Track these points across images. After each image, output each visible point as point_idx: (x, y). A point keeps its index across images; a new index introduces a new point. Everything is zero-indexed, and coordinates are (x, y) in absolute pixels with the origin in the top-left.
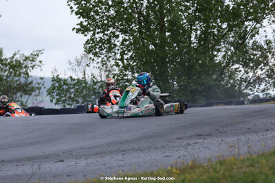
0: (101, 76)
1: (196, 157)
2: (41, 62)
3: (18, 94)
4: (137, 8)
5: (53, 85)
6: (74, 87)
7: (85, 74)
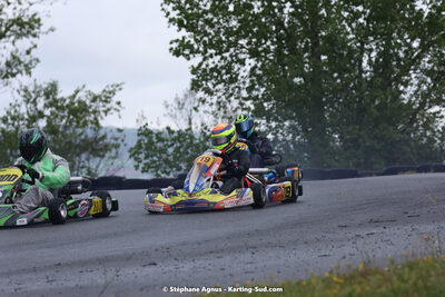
1: (371, 256)
2: (119, 103)
3: (84, 156)
4: (275, 14)
5: (139, 141)
6: (172, 145)
7: (190, 123)
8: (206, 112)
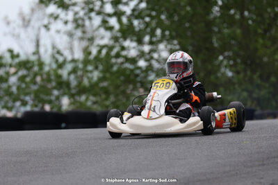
0: (71, 49)
6: (16, 73)
7: (38, 45)
8: (58, 32)
